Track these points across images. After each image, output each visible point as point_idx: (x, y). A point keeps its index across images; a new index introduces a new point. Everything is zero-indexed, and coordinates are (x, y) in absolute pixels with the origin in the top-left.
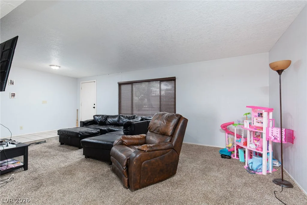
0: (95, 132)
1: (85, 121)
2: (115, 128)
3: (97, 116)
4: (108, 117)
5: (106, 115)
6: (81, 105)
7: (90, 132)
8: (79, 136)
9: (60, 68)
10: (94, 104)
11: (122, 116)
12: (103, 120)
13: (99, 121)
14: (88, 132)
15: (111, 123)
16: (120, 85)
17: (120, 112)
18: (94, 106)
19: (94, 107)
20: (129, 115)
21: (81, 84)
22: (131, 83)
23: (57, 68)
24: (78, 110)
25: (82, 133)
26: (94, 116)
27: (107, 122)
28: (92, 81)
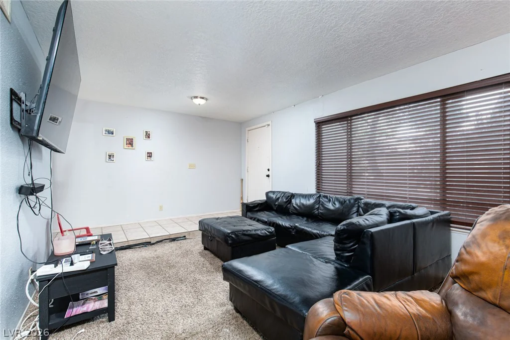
0: (265, 235)
1: (252, 203)
2: (310, 226)
3: (274, 192)
4: (293, 196)
5: (290, 193)
6: (248, 171)
7: (253, 232)
8: (230, 242)
9: (208, 101)
10: (269, 170)
11: (326, 197)
12: (283, 204)
13: (276, 205)
14: (249, 232)
15: (300, 211)
16: (320, 124)
17: (319, 187)
18: (268, 173)
19: (268, 176)
20: (343, 197)
21: (247, 132)
22: (346, 118)
23: (202, 102)
24: (242, 180)
25: (235, 235)
26: (267, 194)
27: (292, 208)
28: (264, 124)
